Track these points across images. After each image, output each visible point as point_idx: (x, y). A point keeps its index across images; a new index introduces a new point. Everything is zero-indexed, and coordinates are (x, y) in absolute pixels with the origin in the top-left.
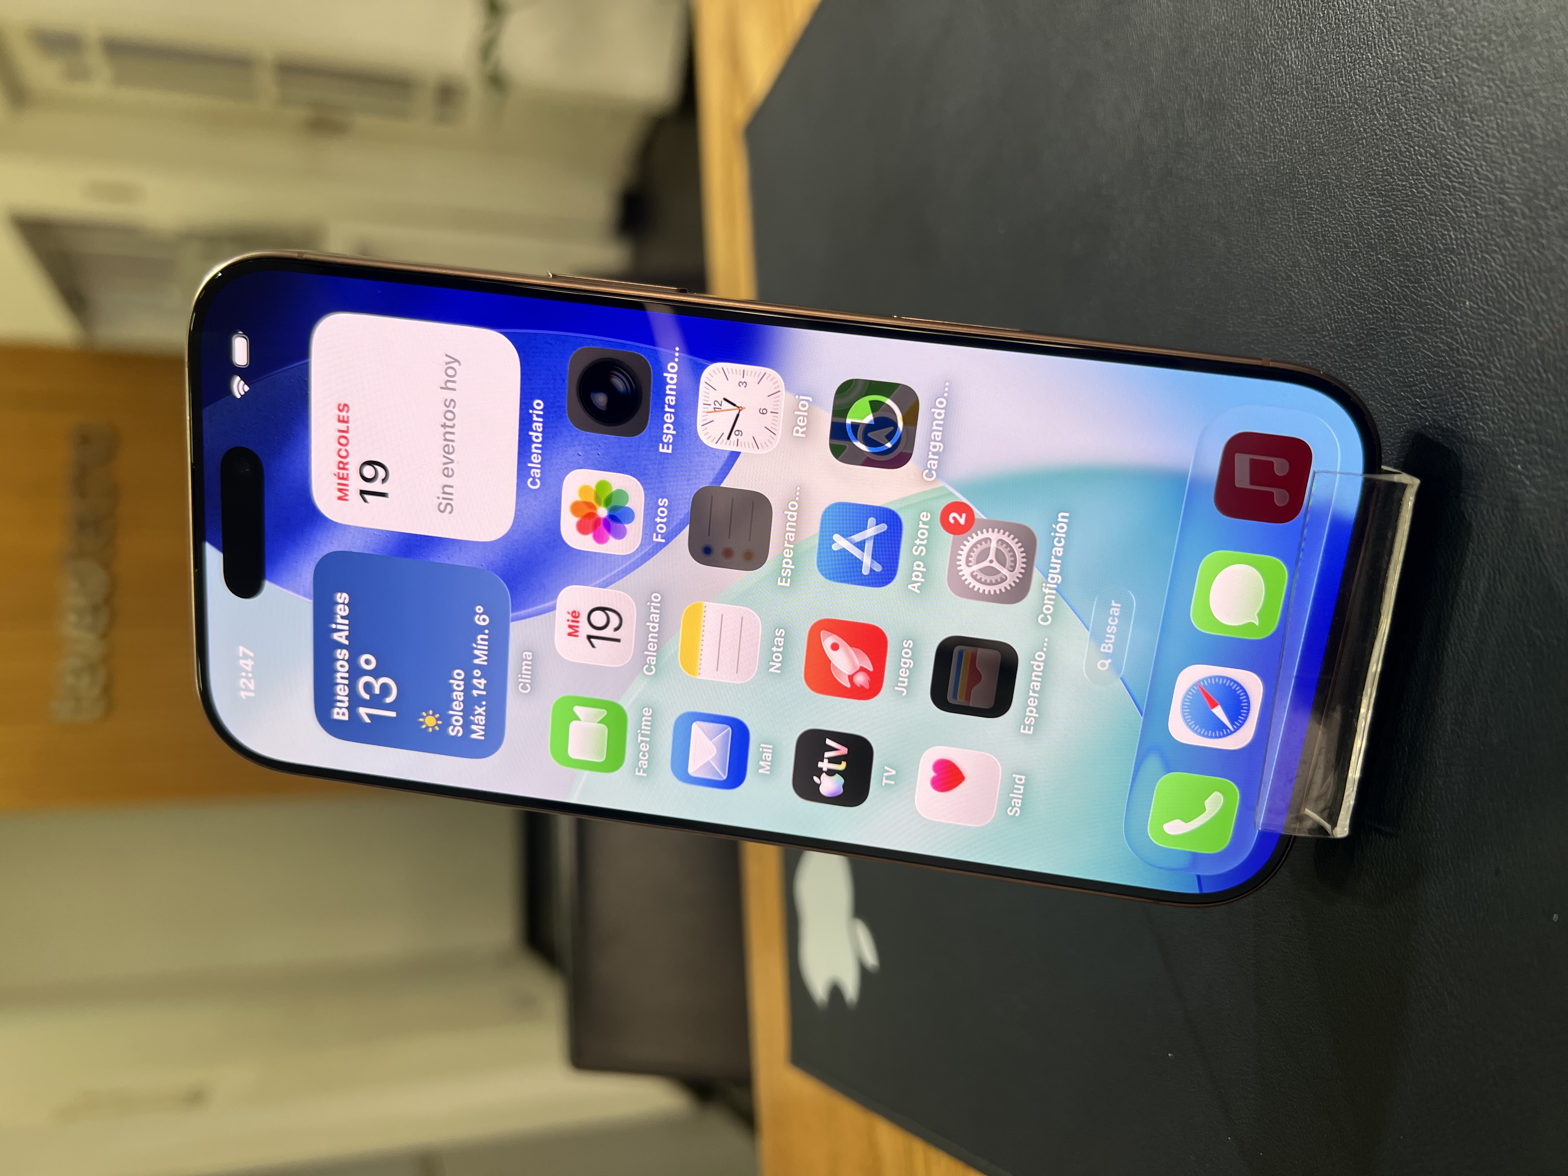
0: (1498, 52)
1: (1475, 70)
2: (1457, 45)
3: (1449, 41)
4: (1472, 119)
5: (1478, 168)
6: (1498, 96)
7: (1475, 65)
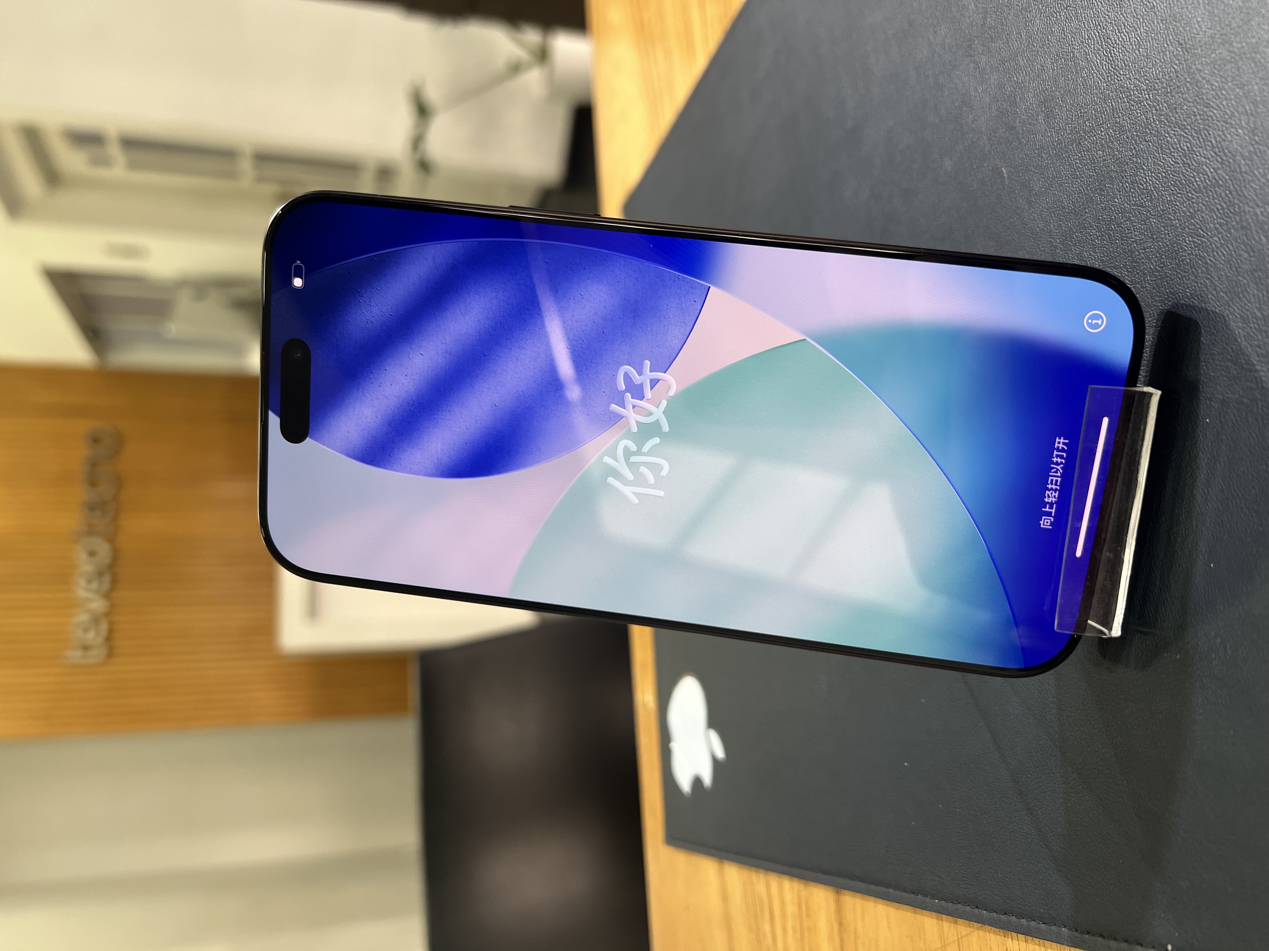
0: (1046, 163)
1: (1036, 173)
2: (1026, 159)
3: (1023, 157)
4: (1035, 199)
5: (1039, 225)
6: (1046, 187)
7: (1035, 170)
